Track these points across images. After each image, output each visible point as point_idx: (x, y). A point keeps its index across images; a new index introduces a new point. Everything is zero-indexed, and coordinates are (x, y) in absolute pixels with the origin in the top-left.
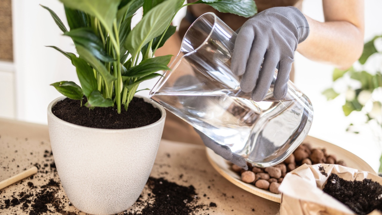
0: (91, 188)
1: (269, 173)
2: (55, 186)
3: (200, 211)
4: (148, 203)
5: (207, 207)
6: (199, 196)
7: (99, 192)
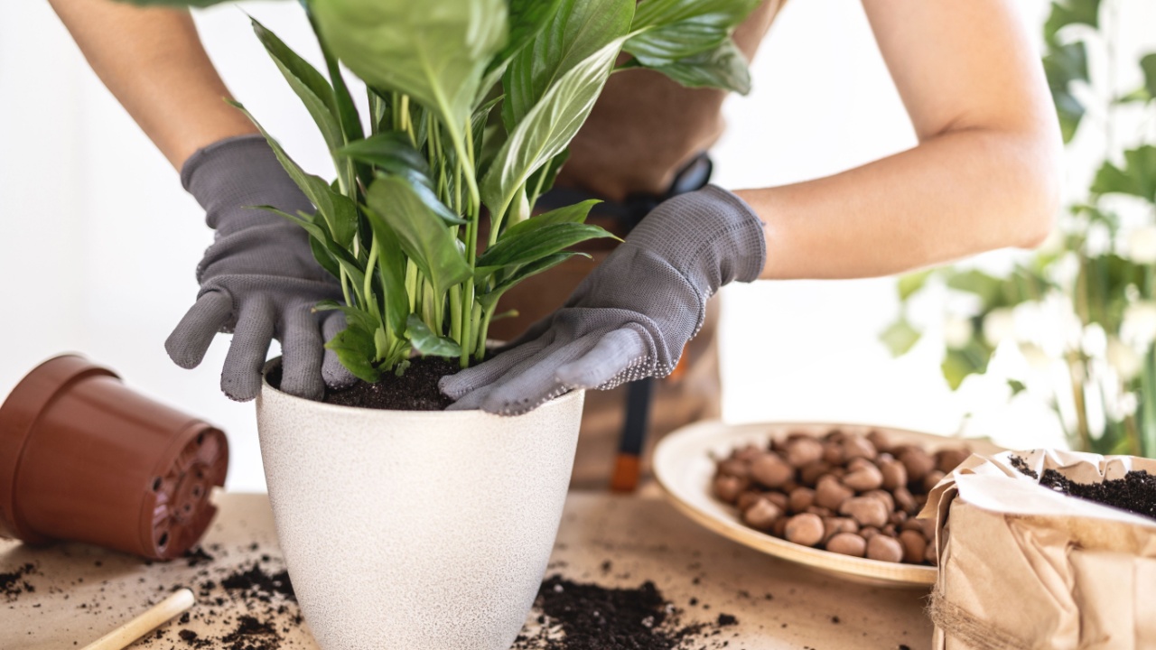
0: (415, 594)
1: (856, 515)
2: (261, 633)
3: (696, 642)
4: (547, 639)
5: (712, 628)
6: (679, 605)
7: (436, 604)
